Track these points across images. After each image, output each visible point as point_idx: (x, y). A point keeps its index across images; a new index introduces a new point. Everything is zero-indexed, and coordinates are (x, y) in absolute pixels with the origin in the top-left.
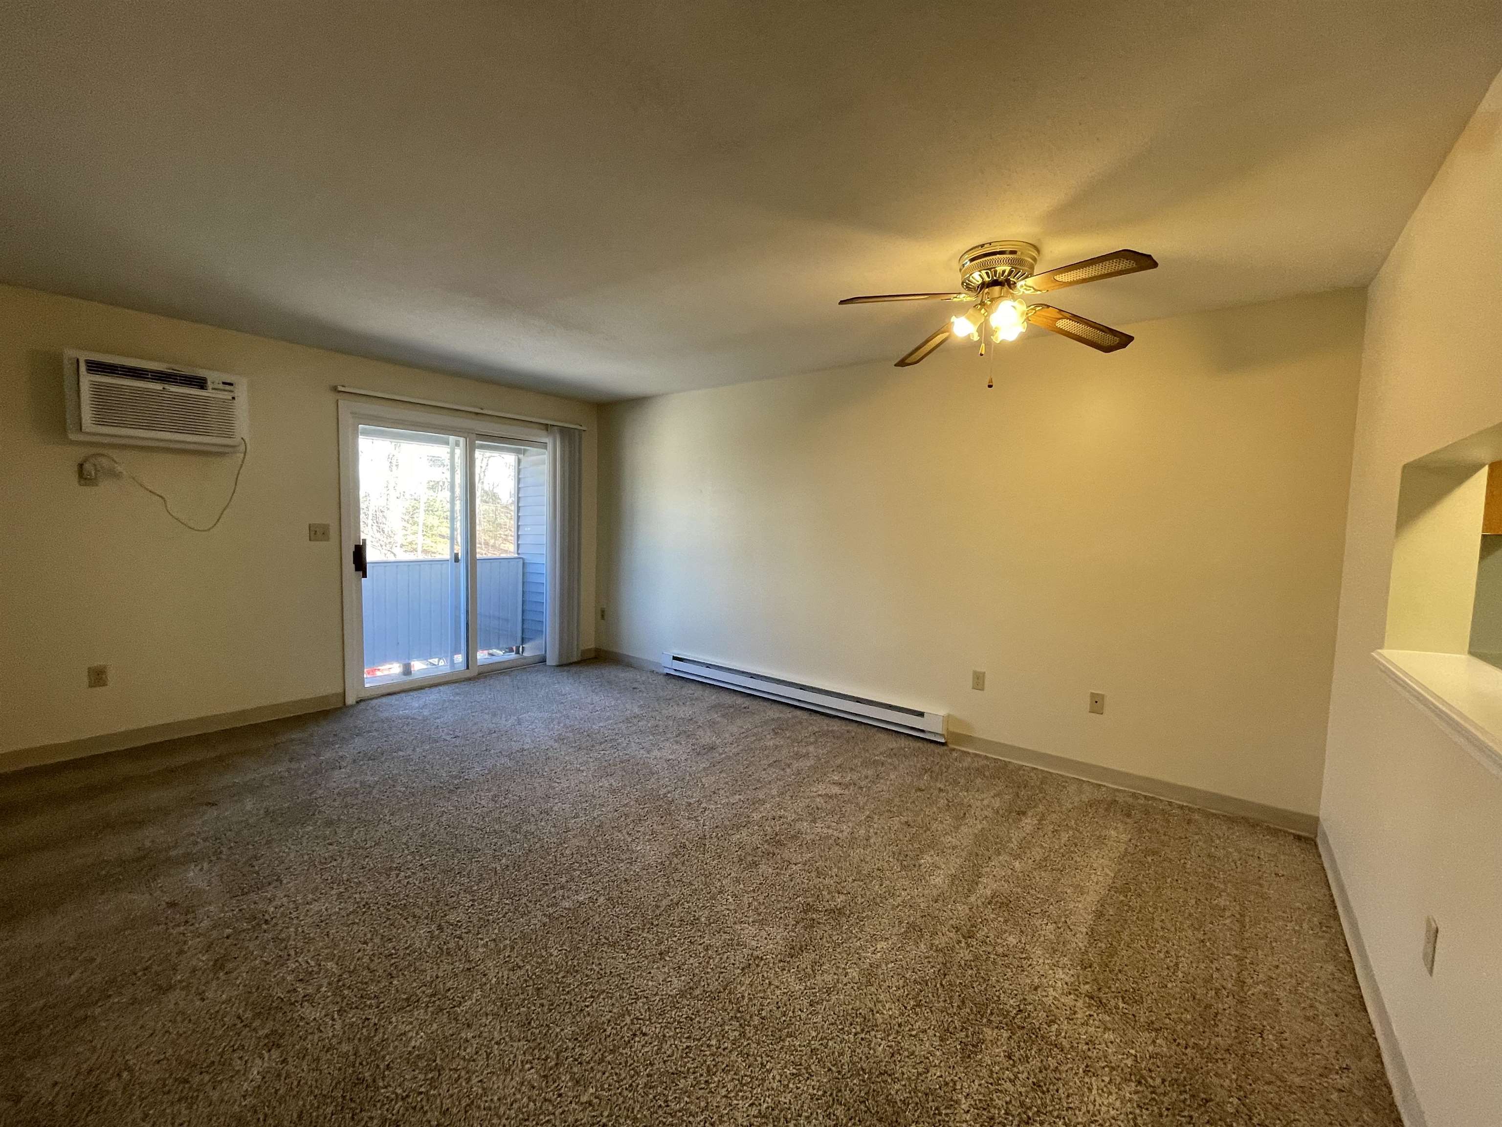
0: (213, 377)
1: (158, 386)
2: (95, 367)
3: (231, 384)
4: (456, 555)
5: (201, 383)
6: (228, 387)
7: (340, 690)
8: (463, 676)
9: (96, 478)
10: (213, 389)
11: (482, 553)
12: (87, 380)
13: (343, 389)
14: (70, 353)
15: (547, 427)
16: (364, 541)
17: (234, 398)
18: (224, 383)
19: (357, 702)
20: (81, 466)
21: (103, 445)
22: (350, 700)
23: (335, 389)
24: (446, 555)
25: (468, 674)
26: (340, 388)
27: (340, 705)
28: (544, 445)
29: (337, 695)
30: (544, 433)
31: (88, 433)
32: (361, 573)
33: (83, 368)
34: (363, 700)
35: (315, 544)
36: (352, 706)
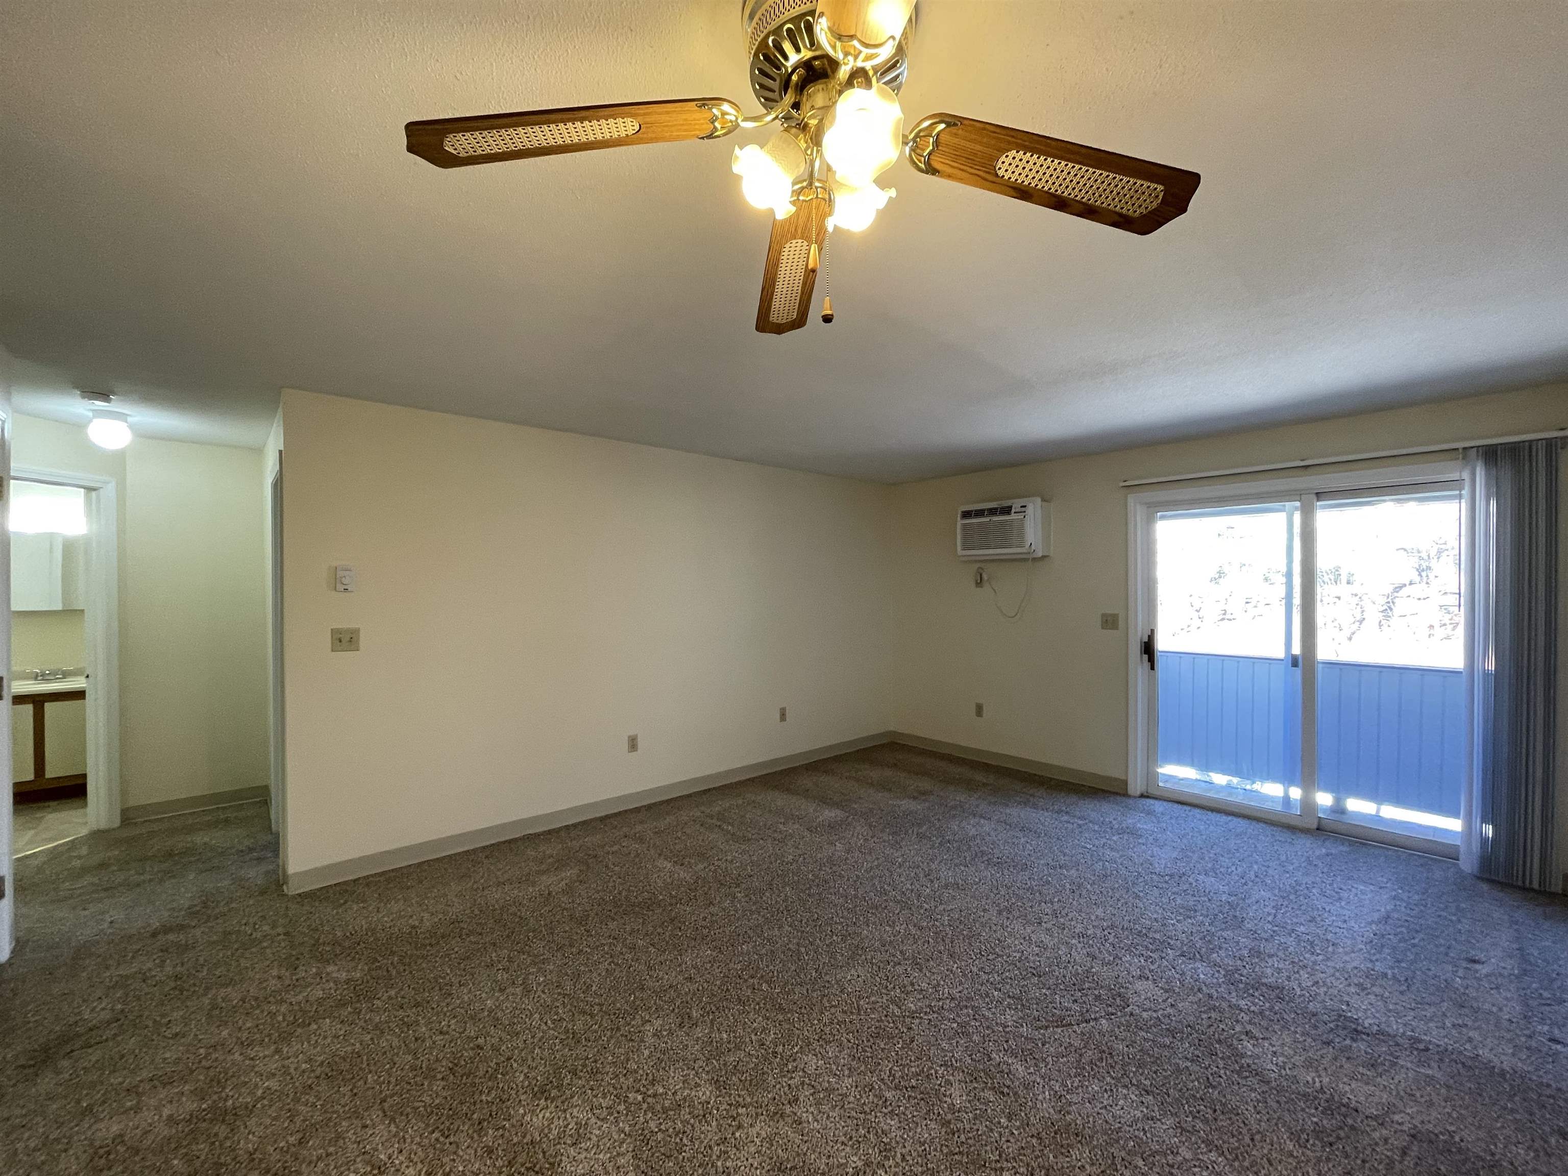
0: (1016, 505)
2: (964, 515)
3: (1026, 507)
5: (1009, 510)
6: (1024, 509)
9: (981, 582)
10: (1014, 513)
11: (1325, 651)
12: (960, 523)
16: (1156, 628)
17: (1026, 517)
18: (1021, 507)
19: (1142, 796)
20: (975, 576)
22: (1133, 789)
24: (1280, 653)
28: (1455, 484)
32: (1150, 661)
33: (959, 516)
34: (1148, 797)
35: (1105, 631)
36: (1135, 797)
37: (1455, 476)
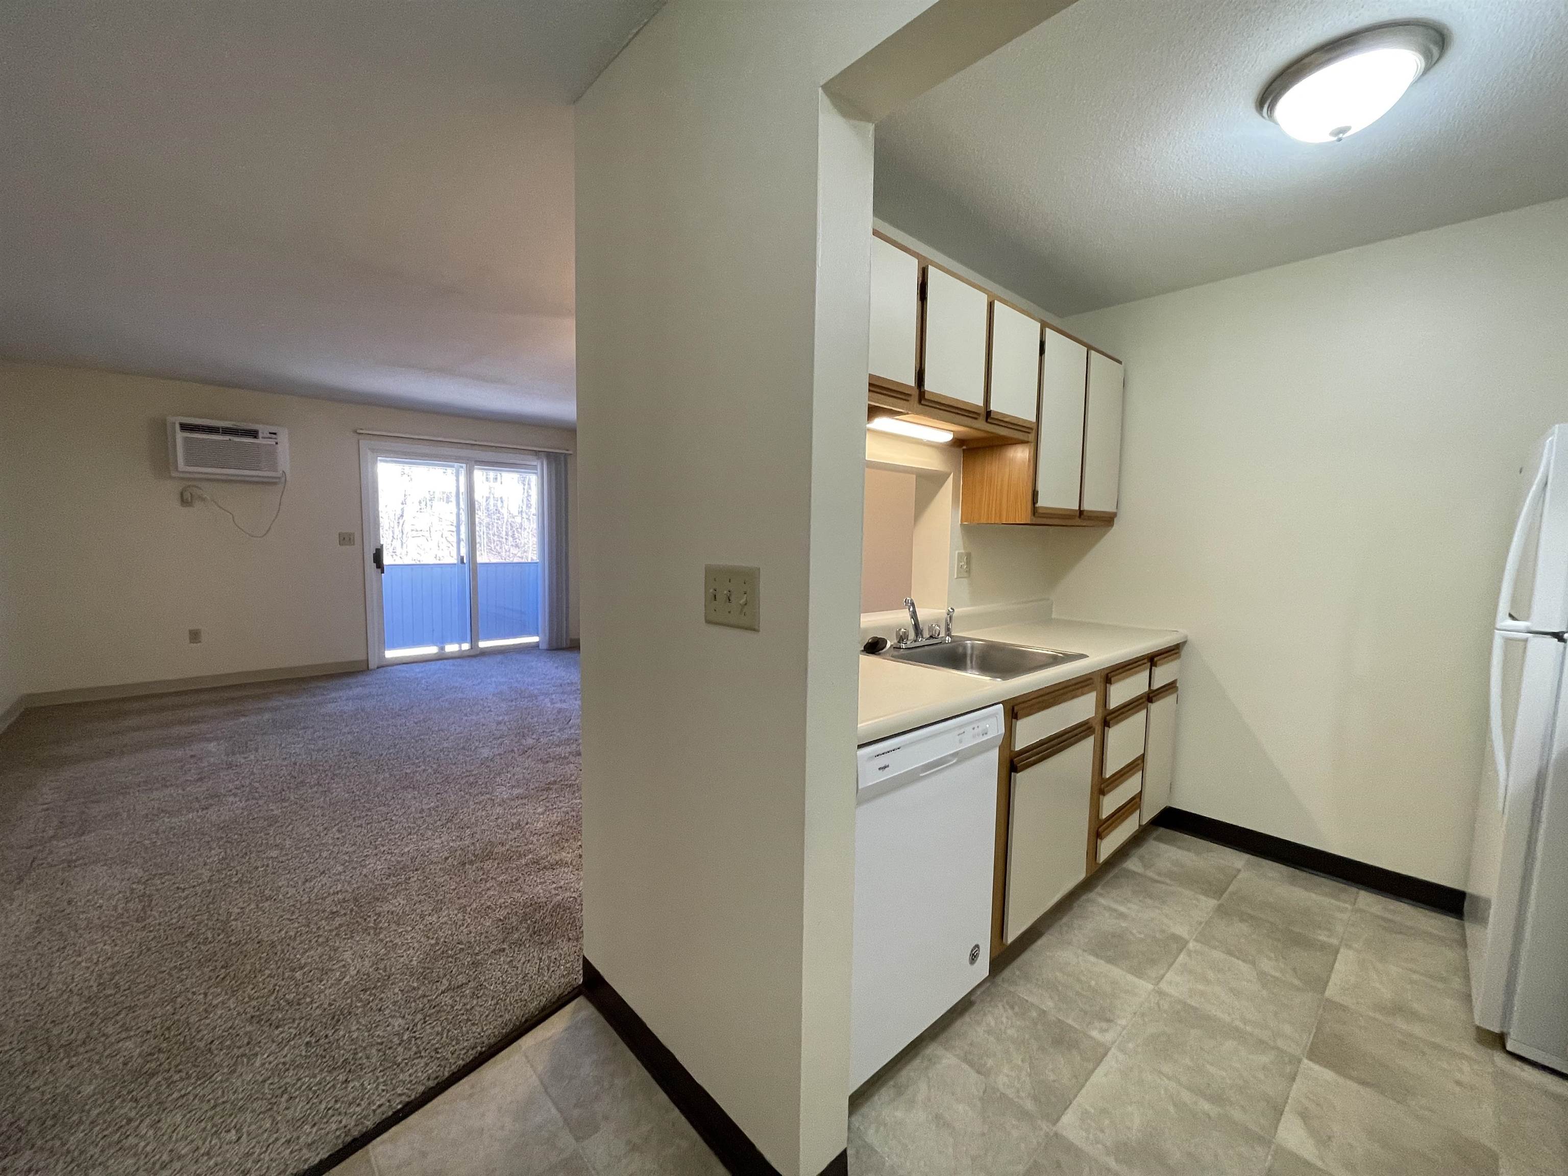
0: (263, 429)
1: (227, 438)
2: (185, 427)
3: (275, 434)
4: (462, 558)
5: (254, 434)
6: (274, 436)
7: (364, 658)
8: (468, 653)
9: (191, 502)
10: (263, 438)
11: (483, 557)
12: (180, 436)
13: (361, 432)
14: (170, 419)
15: (536, 453)
16: (382, 546)
17: (277, 443)
18: (270, 433)
19: (378, 668)
20: (182, 494)
21: (195, 479)
22: (372, 665)
23: (355, 432)
24: (454, 560)
25: (472, 653)
26: (358, 431)
27: (365, 667)
28: (535, 467)
29: (362, 661)
30: (535, 458)
31: (183, 472)
32: (379, 570)
33: (178, 427)
34: (383, 667)
35: (344, 547)
36: (374, 670)
37: (535, 463)
